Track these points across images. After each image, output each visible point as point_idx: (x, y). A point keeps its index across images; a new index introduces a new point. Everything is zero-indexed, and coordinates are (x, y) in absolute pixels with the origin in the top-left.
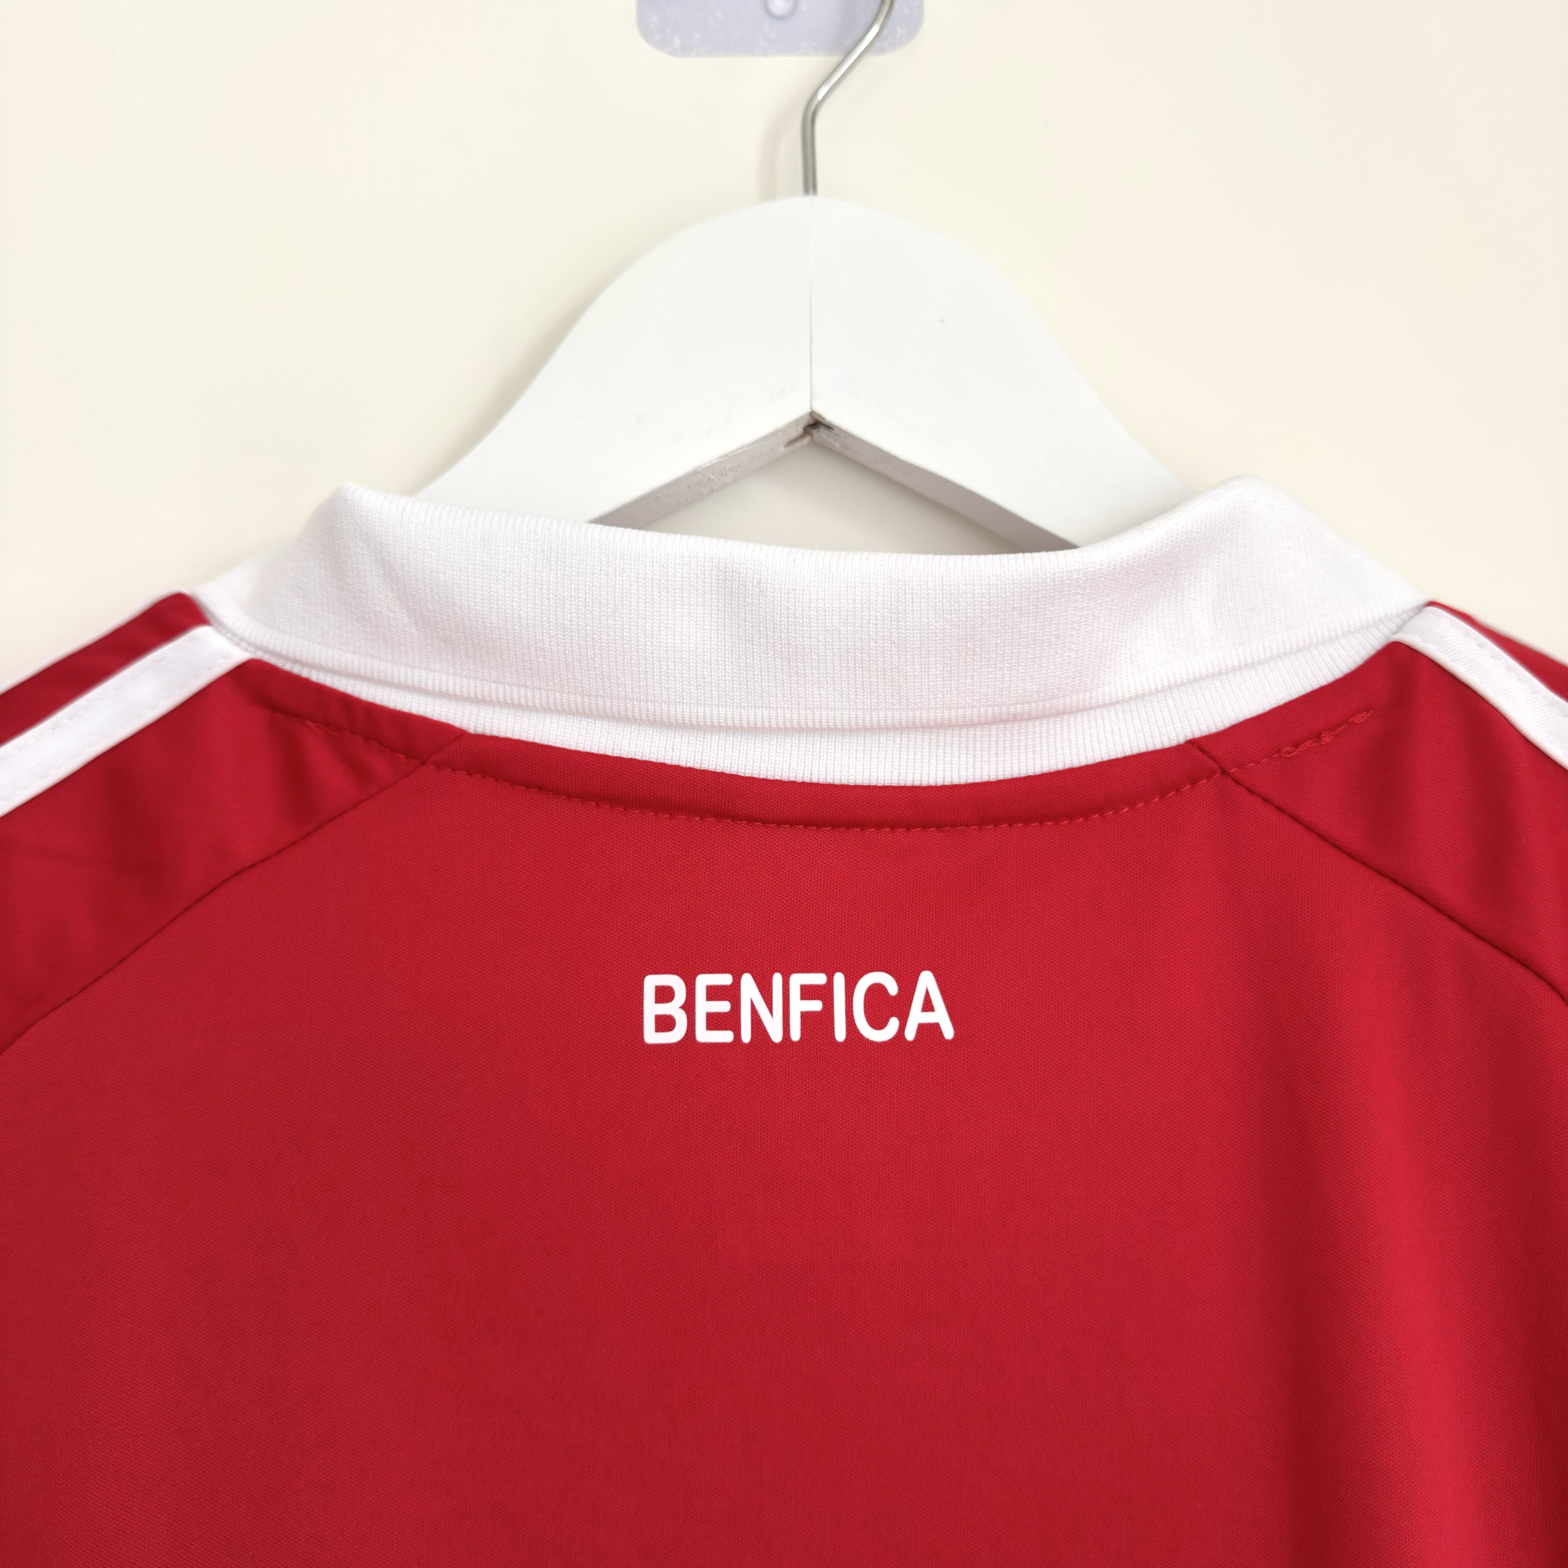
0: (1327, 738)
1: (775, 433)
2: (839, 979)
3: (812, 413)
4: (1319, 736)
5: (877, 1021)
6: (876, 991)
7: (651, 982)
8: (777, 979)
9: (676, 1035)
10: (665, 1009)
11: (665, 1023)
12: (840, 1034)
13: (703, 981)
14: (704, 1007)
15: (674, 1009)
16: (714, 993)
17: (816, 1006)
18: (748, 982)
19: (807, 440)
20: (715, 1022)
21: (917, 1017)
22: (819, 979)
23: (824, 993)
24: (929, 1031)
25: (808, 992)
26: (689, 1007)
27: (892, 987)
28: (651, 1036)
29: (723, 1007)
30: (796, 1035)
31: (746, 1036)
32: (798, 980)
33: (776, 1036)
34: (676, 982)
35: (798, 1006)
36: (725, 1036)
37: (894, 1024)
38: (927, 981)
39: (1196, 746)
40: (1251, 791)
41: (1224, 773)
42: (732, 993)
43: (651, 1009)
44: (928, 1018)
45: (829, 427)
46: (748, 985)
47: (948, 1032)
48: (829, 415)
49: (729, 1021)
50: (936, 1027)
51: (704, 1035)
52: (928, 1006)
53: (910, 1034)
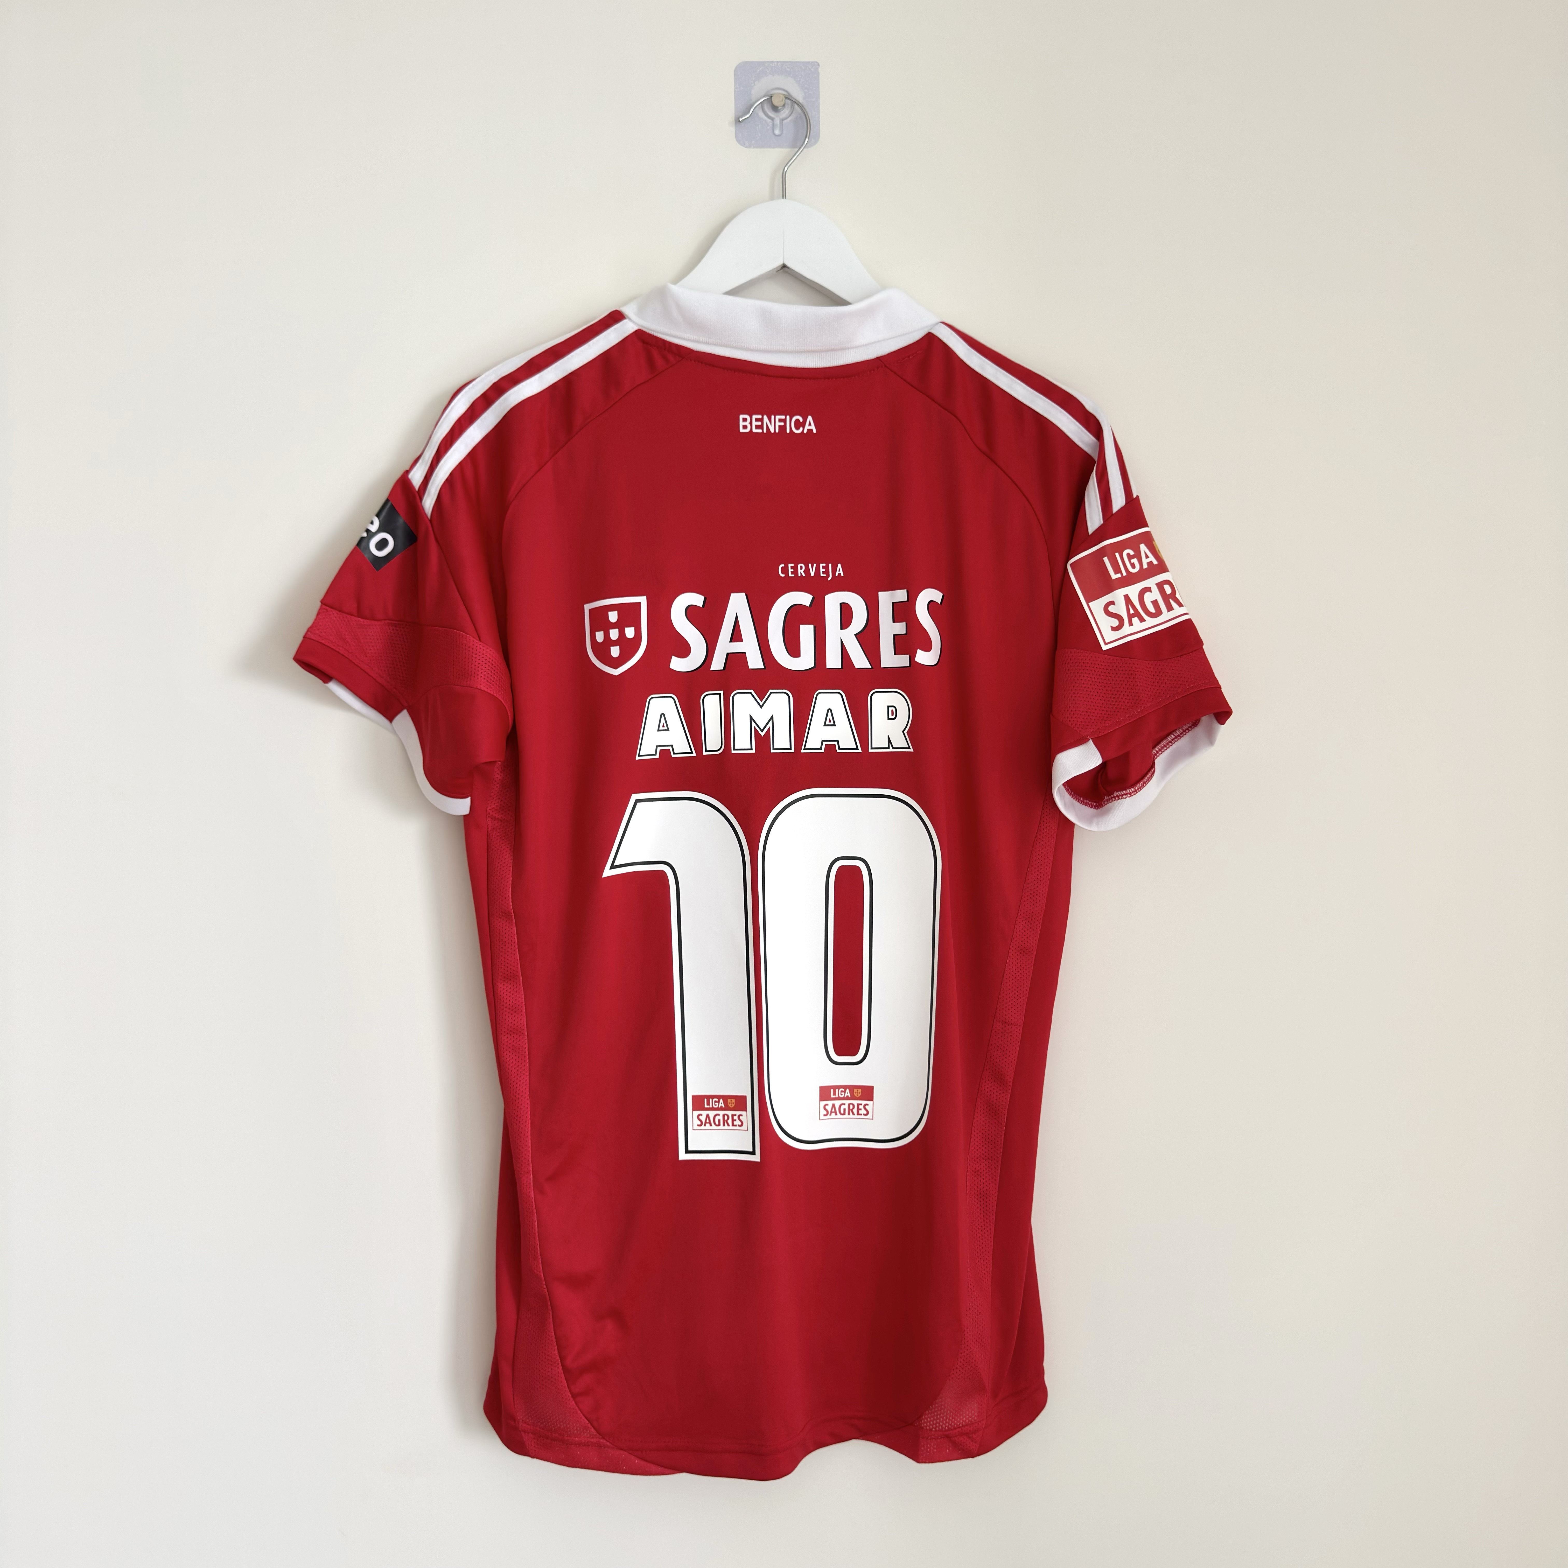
0: (911, 357)
1: (774, 269)
2: (788, 417)
3: (784, 264)
4: (909, 357)
5: (797, 428)
6: (797, 420)
7: (741, 417)
8: (773, 417)
9: (748, 430)
10: (745, 424)
11: (745, 427)
12: (788, 431)
13: (754, 417)
14: (754, 423)
15: (747, 423)
16: (757, 420)
17: (782, 424)
18: (765, 417)
19: (782, 270)
20: (757, 427)
21: (807, 427)
22: (783, 417)
23: (784, 421)
24: (810, 431)
25: (780, 420)
26: (751, 423)
27: (801, 420)
28: (742, 430)
29: (759, 423)
30: (777, 431)
31: (765, 431)
32: (778, 417)
33: (772, 431)
34: (748, 417)
35: (778, 424)
36: (760, 431)
37: (801, 429)
38: (810, 418)
39: (879, 359)
40: (891, 371)
41: (885, 366)
42: (761, 420)
43: (741, 424)
44: (810, 428)
45: (788, 268)
46: (765, 418)
47: (815, 431)
48: (788, 265)
49: (761, 427)
50: (812, 430)
51: (754, 430)
52: (810, 424)
53: (805, 431)
